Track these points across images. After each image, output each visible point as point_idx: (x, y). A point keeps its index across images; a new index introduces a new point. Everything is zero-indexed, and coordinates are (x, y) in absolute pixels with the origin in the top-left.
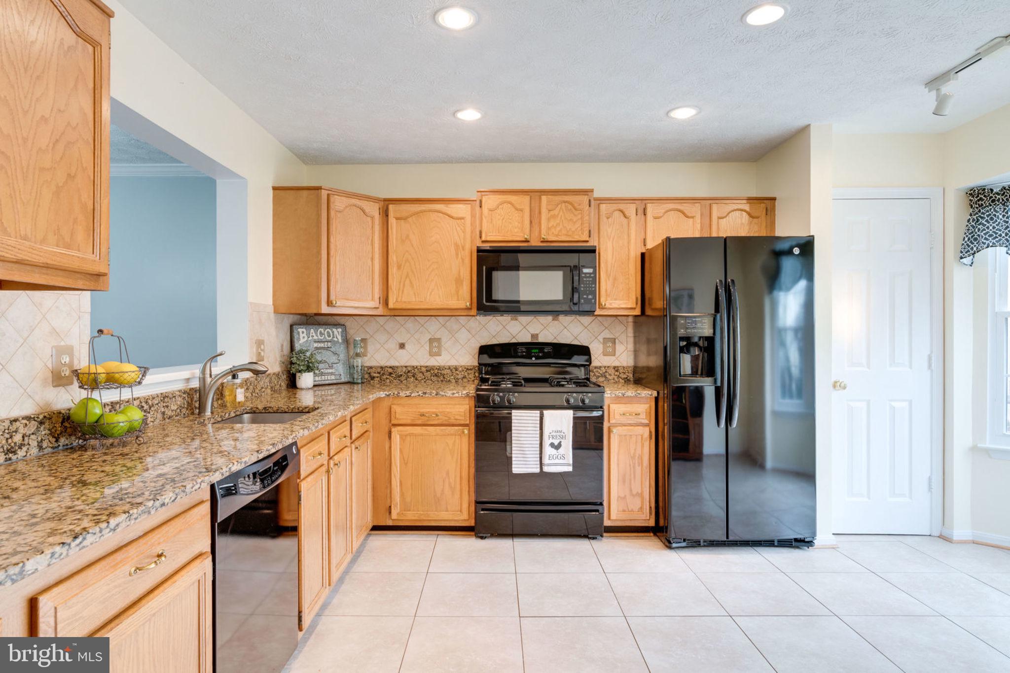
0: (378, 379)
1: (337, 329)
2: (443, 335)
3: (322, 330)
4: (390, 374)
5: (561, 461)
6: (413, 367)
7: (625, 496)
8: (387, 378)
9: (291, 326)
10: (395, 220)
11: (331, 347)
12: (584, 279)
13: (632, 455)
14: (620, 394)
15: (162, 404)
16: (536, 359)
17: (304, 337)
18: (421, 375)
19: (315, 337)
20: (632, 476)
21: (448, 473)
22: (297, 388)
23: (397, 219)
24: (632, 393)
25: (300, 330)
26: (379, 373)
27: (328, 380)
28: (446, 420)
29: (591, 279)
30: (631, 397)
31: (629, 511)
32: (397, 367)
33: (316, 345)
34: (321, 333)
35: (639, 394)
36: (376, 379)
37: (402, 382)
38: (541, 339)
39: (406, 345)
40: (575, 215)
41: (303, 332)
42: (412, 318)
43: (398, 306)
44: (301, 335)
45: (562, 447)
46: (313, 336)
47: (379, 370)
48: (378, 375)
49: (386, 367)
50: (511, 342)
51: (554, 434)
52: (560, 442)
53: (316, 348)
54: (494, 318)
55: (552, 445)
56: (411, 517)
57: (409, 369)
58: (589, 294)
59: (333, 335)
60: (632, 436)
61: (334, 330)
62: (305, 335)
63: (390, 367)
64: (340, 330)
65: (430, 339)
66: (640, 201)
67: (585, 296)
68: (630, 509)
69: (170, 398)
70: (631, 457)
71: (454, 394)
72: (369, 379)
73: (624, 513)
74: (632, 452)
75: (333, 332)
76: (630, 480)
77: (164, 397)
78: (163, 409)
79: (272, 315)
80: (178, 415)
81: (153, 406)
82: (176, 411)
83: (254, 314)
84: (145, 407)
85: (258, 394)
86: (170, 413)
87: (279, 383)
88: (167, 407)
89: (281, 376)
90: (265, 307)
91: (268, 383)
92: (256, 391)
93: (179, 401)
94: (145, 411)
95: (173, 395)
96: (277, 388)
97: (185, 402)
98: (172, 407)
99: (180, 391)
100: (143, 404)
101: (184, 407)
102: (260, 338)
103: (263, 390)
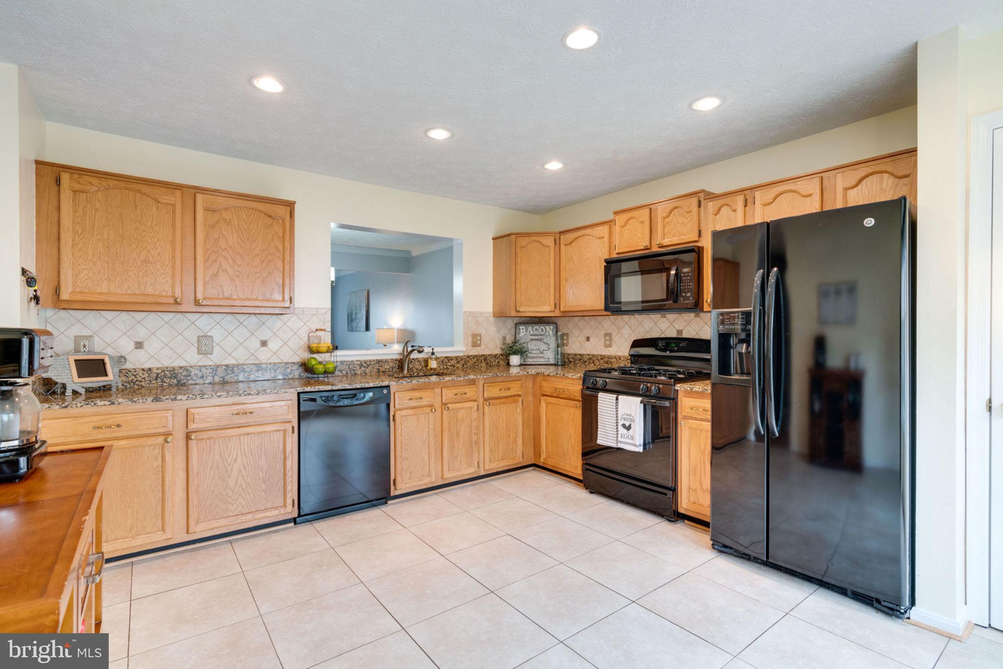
0: (573, 363)
1: (549, 326)
2: (613, 330)
3: (538, 327)
4: (580, 360)
5: (631, 441)
6: (593, 355)
7: (696, 489)
8: (578, 363)
9: (516, 324)
10: (564, 246)
11: (543, 339)
12: (684, 278)
13: (702, 450)
14: (689, 388)
15: (377, 365)
16: (670, 352)
17: (523, 332)
18: (597, 362)
19: (532, 332)
20: (703, 472)
21: (570, 436)
22: (511, 366)
23: (565, 245)
24: (699, 388)
25: (521, 327)
26: (573, 359)
27: (539, 362)
28: (569, 395)
29: (689, 278)
30: (698, 392)
31: (699, 505)
32: (584, 355)
33: (531, 337)
34: (536, 329)
35: (706, 390)
36: (572, 363)
37: (586, 366)
38: (685, 335)
39: (590, 338)
40: (686, 218)
41: (523, 329)
42: (594, 317)
43: (566, 309)
44: (522, 331)
45: (631, 429)
46: (530, 332)
47: (574, 356)
48: (573, 360)
49: (578, 354)
50: (661, 337)
51: (625, 416)
52: (631, 424)
53: (531, 339)
54: (648, 316)
55: (624, 426)
56: (550, 463)
57: (591, 357)
58: (688, 292)
59: (546, 330)
60: (703, 431)
61: (547, 327)
62: (524, 330)
63: (580, 355)
64: (551, 327)
65: (605, 334)
66: (750, 190)
67: (684, 295)
68: (700, 504)
69: (384, 362)
70: (702, 452)
71: (572, 376)
72: (568, 363)
73: (695, 505)
74: (702, 447)
75: (546, 329)
76: (701, 474)
77: (379, 361)
78: (378, 367)
79: (492, 319)
80: (390, 371)
81: (370, 365)
82: (388, 369)
83: (470, 318)
84: (365, 365)
85: (470, 366)
86: (383, 370)
87: (497, 361)
88: (382, 366)
89: (499, 357)
90: (482, 313)
91: (483, 361)
92: (468, 364)
93: (391, 364)
94: (364, 367)
95: (386, 361)
96: (494, 364)
97: (397, 365)
98: (386, 367)
99: (392, 359)
100: (363, 363)
101: (395, 368)
102: (476, 333)
103: (476, 364)
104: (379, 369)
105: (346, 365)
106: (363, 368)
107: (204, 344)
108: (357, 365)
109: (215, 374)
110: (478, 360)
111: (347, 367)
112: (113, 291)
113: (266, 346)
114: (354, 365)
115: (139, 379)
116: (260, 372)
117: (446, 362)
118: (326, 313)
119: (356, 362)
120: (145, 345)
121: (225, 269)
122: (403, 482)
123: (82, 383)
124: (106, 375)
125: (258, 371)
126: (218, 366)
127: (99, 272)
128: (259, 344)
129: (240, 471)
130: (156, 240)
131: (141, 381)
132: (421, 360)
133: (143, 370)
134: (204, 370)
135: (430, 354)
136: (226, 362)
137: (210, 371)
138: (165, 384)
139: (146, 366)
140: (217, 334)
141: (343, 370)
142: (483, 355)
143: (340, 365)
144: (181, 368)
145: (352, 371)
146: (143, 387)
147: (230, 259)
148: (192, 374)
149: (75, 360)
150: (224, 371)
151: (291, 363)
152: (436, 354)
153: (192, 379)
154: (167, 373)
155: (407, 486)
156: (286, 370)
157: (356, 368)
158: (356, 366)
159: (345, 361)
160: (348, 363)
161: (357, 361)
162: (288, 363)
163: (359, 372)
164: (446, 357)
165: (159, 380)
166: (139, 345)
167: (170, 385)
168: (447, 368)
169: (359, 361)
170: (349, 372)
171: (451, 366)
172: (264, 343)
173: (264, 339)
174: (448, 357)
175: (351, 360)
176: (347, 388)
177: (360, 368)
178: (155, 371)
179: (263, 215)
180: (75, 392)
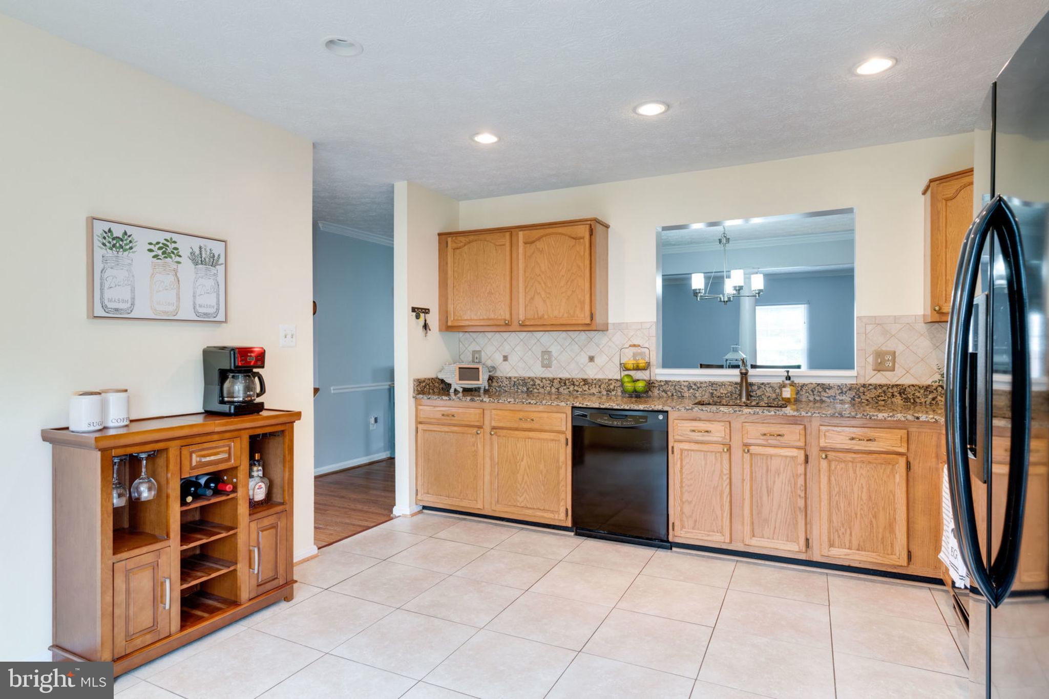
77: (712, 384)
78: (711, 391)
79: (921, 327)
80: (728, 397)
81: (701, 387)
82: (726, 394)
83: (869, 328)
84: (694, 387)
85: (867, 400)
86: (719, 394)
87: (931, 396)
88: (716, 390)
89: (936, 389)
90: (896, 319)
91: (896, 394)
92: (863, 397)
93: (730, 389)
94: (693, 389)
95: (722, 384)
96: (923, 400)
97: (737, 390)
98: (722, 391)
99: (730, 382)
100: (692, 385)
101: (736, 393)
102: (884, 349)
103: (882, 398)
104: (712, 394)
105: (672, 385)
106: (692, 391)
107: (546, 358)
108: (685, 386)
109: (552, 385)
110: (884, 392)
111: (673, 387)
112: (472, 318)
113: (594, 361)
114: (681, 386)
115: (504, 385)
116: (587, 386)
117: (818, 392)
118: (650, 327)
119: (683, 383)
120: (509, 358)
121: (539, 293)
122: (684, 530)
123: (461, 384)
124: (479, 380)
125: (585, 385)
126: (554, 379)
127: (466, 304)
128: (587, 359)
129: (525, 469)
130: (495, 275)
131: (505, 387)
132: (775, 386)
133: (506, 378)
134: (544, 380)
135: (784, 379)
136: (561, 376)
137: (548, 382)
138: (519, 391)
139: (509, 375)
140: (555, 350)
141: (668, 391)
142: (897, 385)
143: (665, 385)
144: (529, 378)
145: (679, 393)
146: (506, 391)
147: (542, 283)
148: (536, 384)
149: (460, 368)
150: (558, 383)
151: (614, 380)
152: (792, 379)
153: (536, 388)
154: (520, 381)
155: (688, 535)
156: (609, 386)
157: (683, 389)
158: (683, 387)
159: (670, 381)
160: (674, 383)
161: (684, 381)
162: (611, 380)
163: (686, 395)
164: (818, 385)
165: (516, 387)
166: (505, 358)
167: (522, 392)
168: (821, 400)
169: (687, 381)
170: (675, 394)
171: (828, 397)
172: (591, 359)
173: (592, 354)
174: (823, 384)
175: (678, 380)
176: (614, 408)
177: (689, 390)
178: (513, 379)
179: (567, 238)
180: (456, 391)
